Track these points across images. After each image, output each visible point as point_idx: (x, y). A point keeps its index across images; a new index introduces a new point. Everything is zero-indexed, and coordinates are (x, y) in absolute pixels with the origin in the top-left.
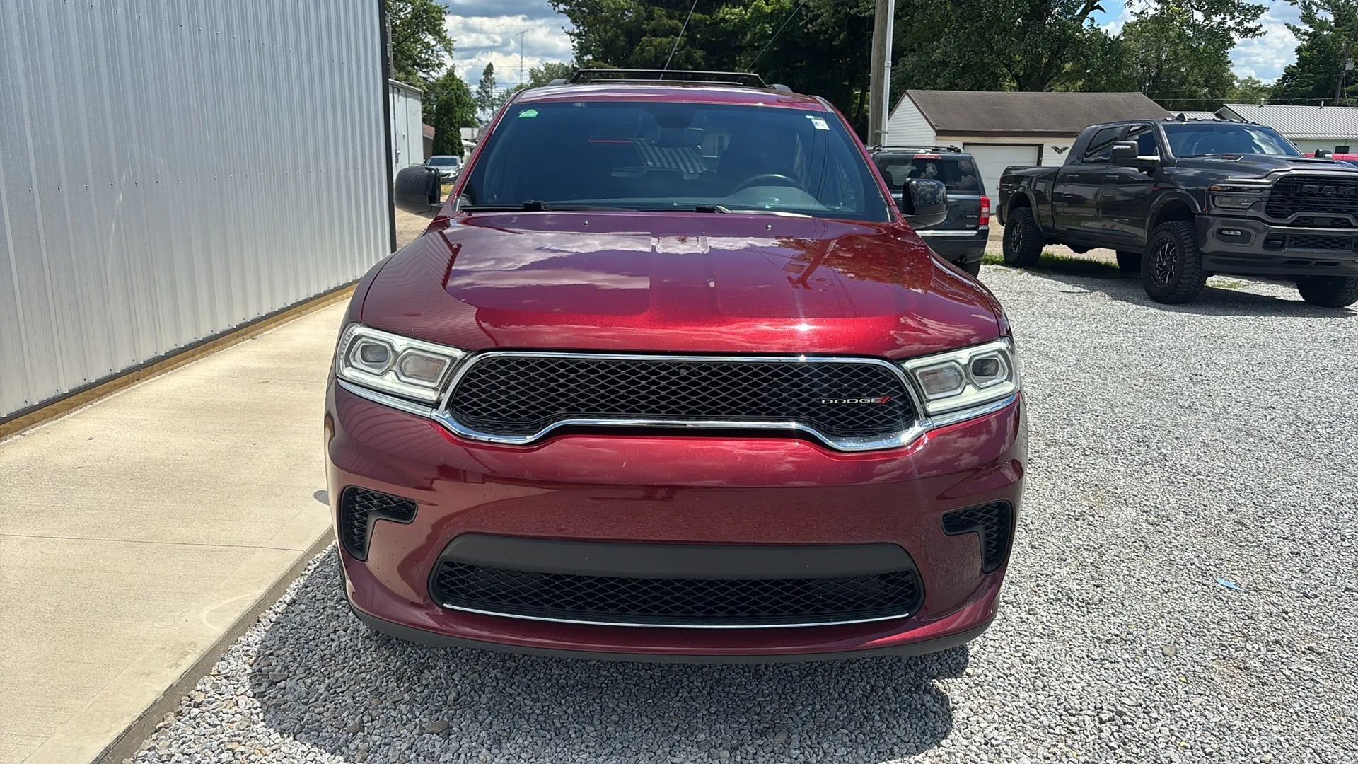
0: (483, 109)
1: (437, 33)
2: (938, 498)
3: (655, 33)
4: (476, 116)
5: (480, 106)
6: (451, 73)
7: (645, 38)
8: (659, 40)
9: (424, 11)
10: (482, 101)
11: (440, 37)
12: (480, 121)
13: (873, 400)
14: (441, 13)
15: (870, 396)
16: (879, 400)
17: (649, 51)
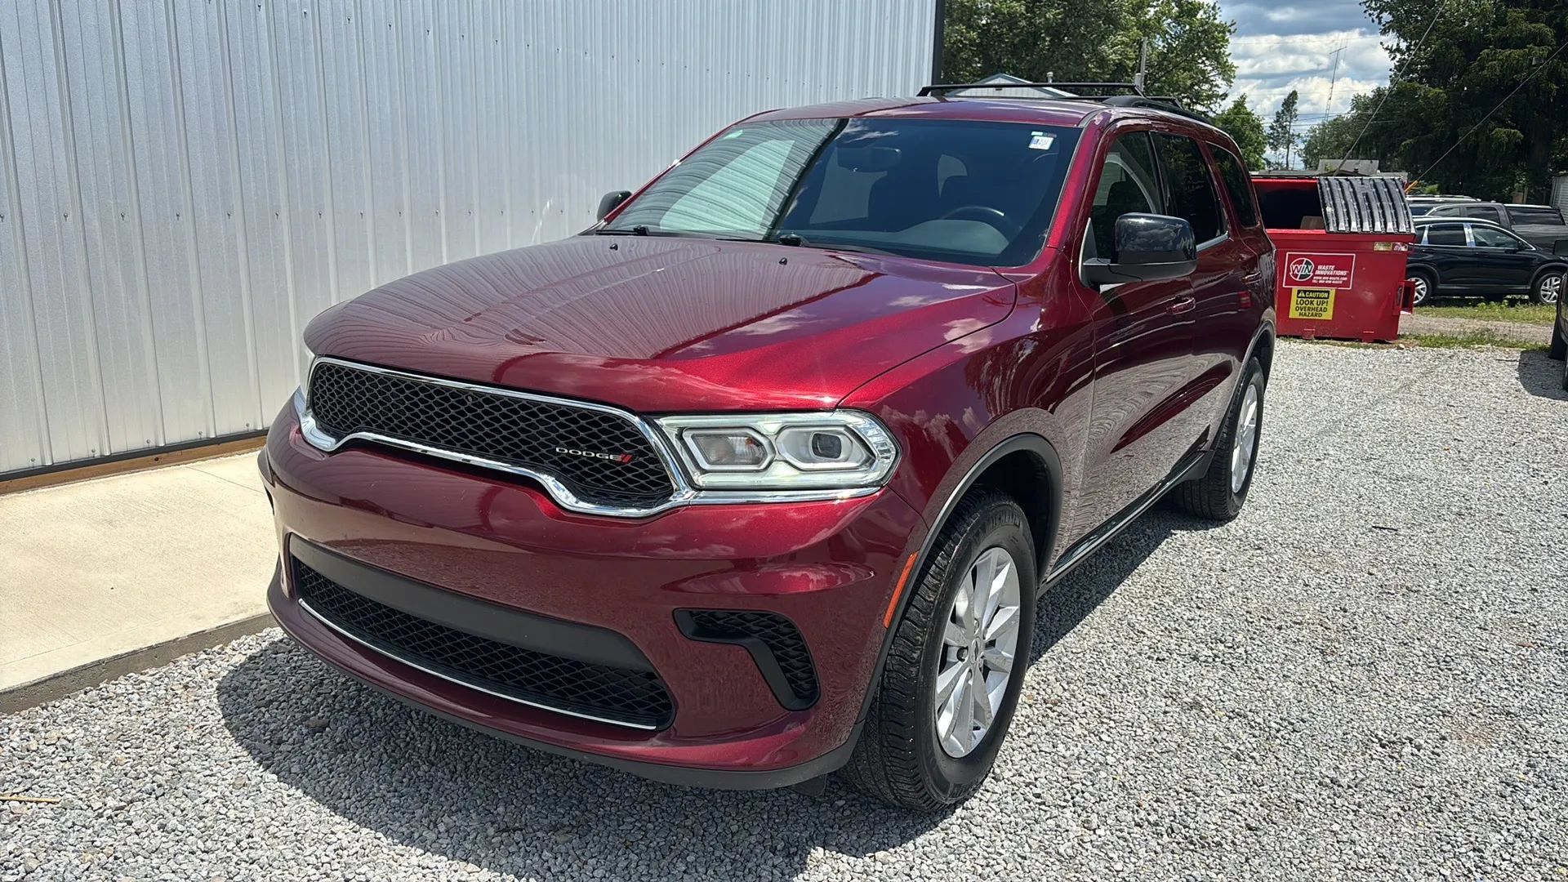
0: (1275, 147)
1: (1217, 58)
2: (664, 587)
3: (1504, 43)
4: (1264, 156)
5: (1270, 144)
6: (1239, 105)
7: (1486, 51)
8: (1508, 52)
9: (1204, 32)
10: (1277, 139)
11: (1219, 63)
12: (1269, 163)
13: (611, 457)
14: (1224, 32)
15: (610, 452)
16: (619, 458)
17: (1492, 67)
